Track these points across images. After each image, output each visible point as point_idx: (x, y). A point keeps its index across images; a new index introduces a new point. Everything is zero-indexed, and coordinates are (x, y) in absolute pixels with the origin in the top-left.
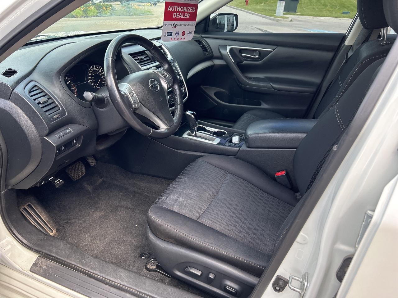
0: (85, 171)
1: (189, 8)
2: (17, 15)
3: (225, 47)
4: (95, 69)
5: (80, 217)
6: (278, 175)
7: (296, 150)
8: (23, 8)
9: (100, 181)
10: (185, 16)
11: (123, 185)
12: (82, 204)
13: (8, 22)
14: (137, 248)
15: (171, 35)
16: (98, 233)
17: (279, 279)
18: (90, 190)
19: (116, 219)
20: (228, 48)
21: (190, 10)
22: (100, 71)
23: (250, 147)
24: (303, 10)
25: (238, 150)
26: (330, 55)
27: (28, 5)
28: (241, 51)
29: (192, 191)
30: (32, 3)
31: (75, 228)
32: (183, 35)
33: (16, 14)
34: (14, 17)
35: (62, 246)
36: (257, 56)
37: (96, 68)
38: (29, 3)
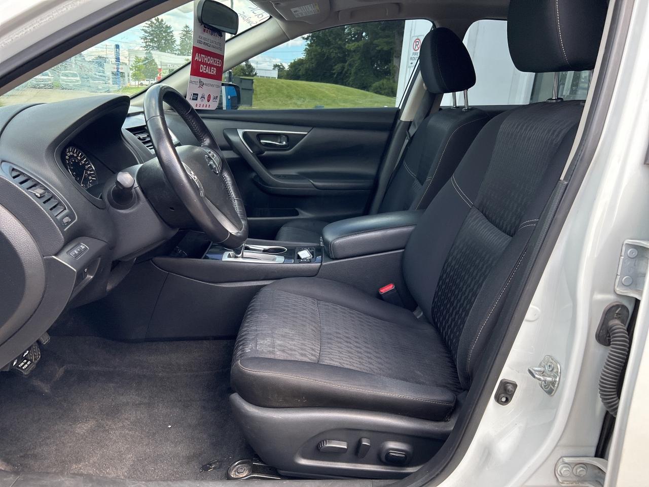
0: (39, 353)
1: (216, 59)
2: (32, 28)
3: (234, 131)
4: (71, 153)
5: (48, 441)
6: (384, 290)
7: (403, 250)
8: (49, 16)
9: (60, 372)
10: (212, 71)
11: (112, 369)
12: (40, 419)
13: (10, 40)
14: (189, 459)
15: (196, 99)
16: (102, 456)
17: (504, 384)
18: (46, 391)
19: (123, 427)
20: (240, 132)
21: (216, 63)
22: (79, 158)
23: (338, 257)
24: (261, 102)
25: (319, 266)
26: (383, 136)
27: (60, 11)
28: (260, 136)
29: (286, 330)
30: (69, 9)
31: (49, 461)
32: (209, 101)
33: (30, 27)
34: (25, 31)
35: (67, 483)
36: (284, 143)
37: (73, 153)
38: (62, 9)
